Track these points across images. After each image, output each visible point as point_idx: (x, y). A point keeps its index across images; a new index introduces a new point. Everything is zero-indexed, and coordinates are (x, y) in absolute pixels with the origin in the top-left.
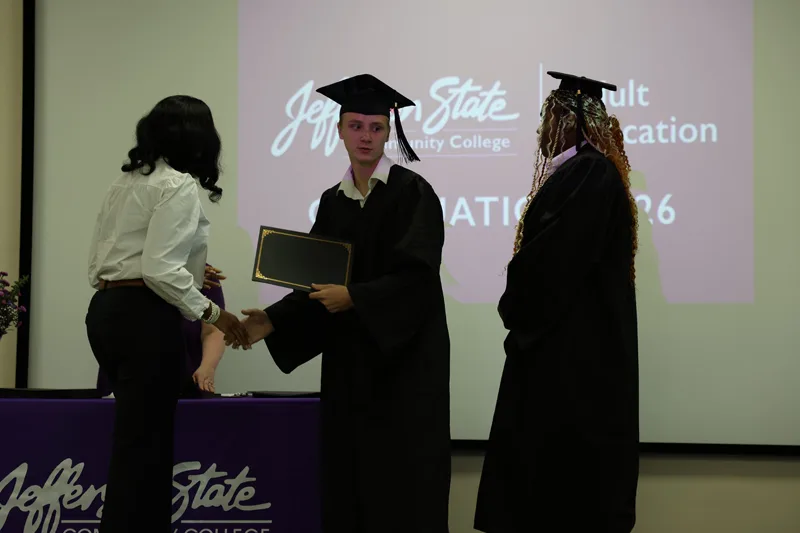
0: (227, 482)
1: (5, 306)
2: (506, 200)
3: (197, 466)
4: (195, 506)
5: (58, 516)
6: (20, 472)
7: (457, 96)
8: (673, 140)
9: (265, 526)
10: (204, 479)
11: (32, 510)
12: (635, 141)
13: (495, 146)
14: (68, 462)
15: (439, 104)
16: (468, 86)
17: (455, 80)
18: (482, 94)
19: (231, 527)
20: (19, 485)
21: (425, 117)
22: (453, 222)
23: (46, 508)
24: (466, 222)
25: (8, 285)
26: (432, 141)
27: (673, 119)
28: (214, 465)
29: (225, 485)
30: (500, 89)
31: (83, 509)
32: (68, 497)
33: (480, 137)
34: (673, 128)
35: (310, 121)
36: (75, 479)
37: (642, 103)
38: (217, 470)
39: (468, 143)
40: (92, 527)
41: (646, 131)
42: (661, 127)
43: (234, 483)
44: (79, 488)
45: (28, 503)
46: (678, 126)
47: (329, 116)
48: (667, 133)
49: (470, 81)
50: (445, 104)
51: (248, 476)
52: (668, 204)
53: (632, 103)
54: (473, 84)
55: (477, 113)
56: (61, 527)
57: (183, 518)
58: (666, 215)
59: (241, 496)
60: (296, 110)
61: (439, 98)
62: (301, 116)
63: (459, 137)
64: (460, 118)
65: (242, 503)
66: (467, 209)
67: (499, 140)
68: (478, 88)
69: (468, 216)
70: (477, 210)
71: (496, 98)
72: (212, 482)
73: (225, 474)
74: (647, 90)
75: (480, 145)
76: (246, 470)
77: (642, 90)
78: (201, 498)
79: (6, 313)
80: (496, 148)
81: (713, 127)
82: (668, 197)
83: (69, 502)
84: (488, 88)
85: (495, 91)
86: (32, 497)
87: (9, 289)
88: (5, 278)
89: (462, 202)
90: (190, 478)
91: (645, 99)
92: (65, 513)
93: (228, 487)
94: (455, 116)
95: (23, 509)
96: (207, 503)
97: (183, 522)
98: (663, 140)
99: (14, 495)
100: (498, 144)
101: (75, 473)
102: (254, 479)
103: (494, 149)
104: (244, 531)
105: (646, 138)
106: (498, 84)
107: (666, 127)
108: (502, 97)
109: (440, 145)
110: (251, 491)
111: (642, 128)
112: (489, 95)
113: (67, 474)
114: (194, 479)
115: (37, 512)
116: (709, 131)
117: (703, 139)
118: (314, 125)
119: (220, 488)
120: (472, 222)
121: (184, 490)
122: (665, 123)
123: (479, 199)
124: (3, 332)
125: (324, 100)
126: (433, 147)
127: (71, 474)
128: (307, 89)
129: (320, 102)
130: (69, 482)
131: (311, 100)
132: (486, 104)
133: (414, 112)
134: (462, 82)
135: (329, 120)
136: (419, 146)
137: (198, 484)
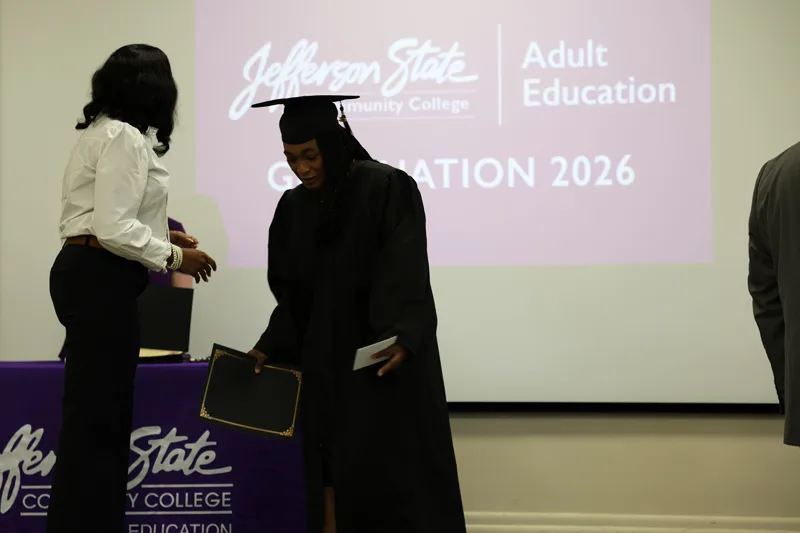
0: (188, 446)
3: (157, 431)
4: (155, 470)
5: (18, 483)
7: (415, 59)
8: (632, 100)
9: (226, 489)
10: (164, 443)
12: (593, 102)
13: (454, 108)
14: (27, 428)
15: (396, 66)
16: (427, 47)
17: (413, 42)
18: (440, 56)
19: (192, 491)
21: (384, 78)
23: (6, 474)
24: (426, 184)
26: (391, 103)
27: (632, 79)
28: (174, 430)
29: (184, 448)
30: (458, 50)
31: (44, 474)
32: (28, 463)
33: (439, 100)
34: (632, 87)
35: (268, 84)
36: (35, 445)
37: (605, 64)
38: (178, 434)
39: (427, 105)
41: (604, 91)
42: (620, 87)
43: (195, 447)
44: (39, 454)
46: (637, 85)
47: (286, 79)
48: (625, 94)
49: (428, 42)
50: (404, 65)
51: (208, 440)
52: (628, 164)
53: (590, 63)
54: (433, 45)
55: (437, 74)
56: (22, 493)
57: (143, 482)
58: (625, 176)
59: (201, 460)
60: (253, 74)
61: (397, 60)
62: (259, 79)
63: (418, 99)
64: (420, 81)
65: (202, 467)
66: (426, 171)
67: (458, 102)
68: (436, 50)
69: (428, 179)
70: (437, 172)
71: (454, 59)
72: (173, 446)
73: (185, 438)
74: (606, 50)
75: (439, 108)
76: (207, 434)
77: (600, 50)
78: (162, 463)
80: (455, 110)
81: (672, 87)
82: (627, 157)
83: (29, 469)
84: (446, 49)
85: (454, 51)
89: (422, 164)
90: (150, 442)
91: (604, 60)
92: (25, 479)
93: (188, 452)
94: (414, 78)
96: (168, 467)
97: (143, 486)
98: (622, 101)
100: (458, 106)
101: (33, 440)
102: (215, 443)
103: (453, 111)
104: (203, 497)
105: (605, 98)
106: (456, 45)
107: (625, 87)
108: (461, 58)
109: (399, 107)
110: (212, 455)
111: (601, 88)
112: (448, 56)
113: (26, 440)
114: (154, 444)
116: (667, 91)
117: (662, 99)
118: (272, 89)
119: (180, 452)
120: (432, 185)
121: (144, 454)
122: (624, 83)
123: (438, 162)
125: (283, 61)
126: (392, 109)
127: (30, 440)
128: (264, 52)
129: (278, 65)
130: (29, 448)
131: (269, 62)
132: (445, 65)
133: (372, 74)
134: (420, 44)
135: (287, 83)
136: (378, 108)
137: (159, 448)
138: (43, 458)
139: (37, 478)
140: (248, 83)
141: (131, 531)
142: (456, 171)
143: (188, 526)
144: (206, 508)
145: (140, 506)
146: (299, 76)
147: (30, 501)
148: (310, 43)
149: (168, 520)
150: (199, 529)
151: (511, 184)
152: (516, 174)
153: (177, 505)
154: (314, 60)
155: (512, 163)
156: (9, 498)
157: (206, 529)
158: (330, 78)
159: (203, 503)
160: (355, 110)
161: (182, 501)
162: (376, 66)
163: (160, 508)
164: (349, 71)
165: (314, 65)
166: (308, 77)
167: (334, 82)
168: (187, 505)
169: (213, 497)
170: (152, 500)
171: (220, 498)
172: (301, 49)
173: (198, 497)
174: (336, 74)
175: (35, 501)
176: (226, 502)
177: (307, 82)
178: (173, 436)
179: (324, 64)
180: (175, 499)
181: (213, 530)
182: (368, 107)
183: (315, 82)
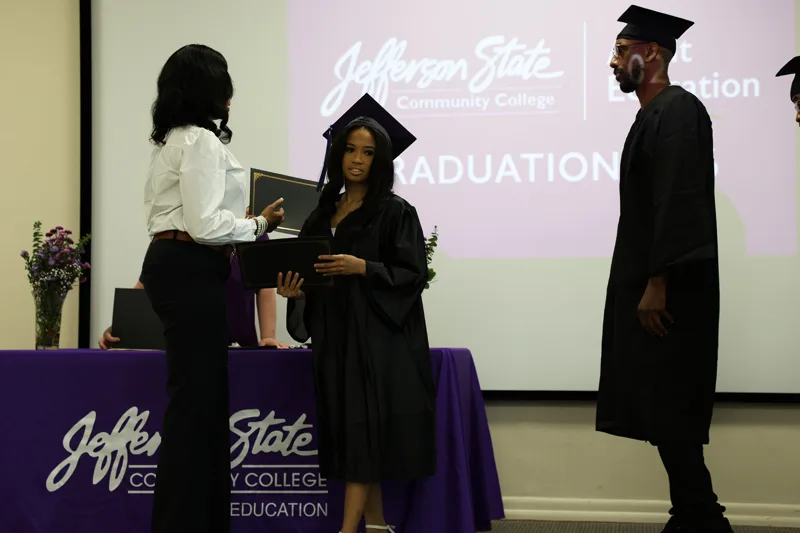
0: (285, 428)
1: (71, 262)
2: (551, 157)
3: (256, 413)
4: (255, 451)
5: (125, 462)
6: (89, 420)
7: (502, 55)
8: (716, 95)
10: (263, 426)
11: (101, 455)
13: (540, 103)
14: (134, 410)
15: (483, 63)
16: (513, 45)
17: (500, 39)
18: (526, 53)
19: (289, 471)
20: (88, 432)
21: (471, 74)
22: (498, 180)
23: (114, 454)
24: (511, 178)
25: (72, 243)
26: (478, 99)
27: (716, 75)
28: (273, 413)
29: (282, 431)
30: (545, 47)
31: (149, 454)
32: (135, 443)
33: (525, 96)
34: (716, 83)
35: (357, 81)
36: (141, 427)
37: (689, 60)
38: (276, 417)
39: (513, 101)
41: (688, 86)
42: (704, 82)
43: (292, 429)
44: (145, 435)
45: (97, 450)
46: (721, 81)
47: (377, 76)
48: (709, 89)
49: (515, 40)
50: (491, 62)
51: (305, 423)
54: (518, 43)
55: (522, 70)
56: (129, 472)
57: (243, 463)
59: (299, 442)
60: (344, 72)
61: (484, 57)
62: (350, 76)
63: (504, 95)
64: (506, 76)
65: (300, 448)
66: (512, 166)
67: (543, 97)
68: (523, 47)
69: (514, 173)
70: (522, 167)
71: (540, 56)
72: (271, 429)
73: (283, 421)
74: (690, 46)
75: (525, 103)
76: (304, 417)
77: (685, 46)
78: (261, 444)
79: (71, 270)
80: (541, 105)
81: (756, 82)
83: (136, 448)
85: (540, 49)
86: (100, 444)
87: (74, 247)
88: (69, 236)
89: (507, 159)
90: (250, 424)
91: (688, 56)
92: (132, 459)
93: (286, 434)
94: (501, 74)
95: (93, 454)
96: (266, 448)
97: (244, 466)
98: (706, 96)
99: (84, 441)
100: (543, 102)
101: (141, 421)
102: (311, 426)
103: (539, 107)
104: (300, 477)
106: (542, 42)
107: (709, 82)
108: (545, 55)
109: (486, 103)
110: (309, 437)
111: (685, 83)
112: (534, 53)
113: (133, 421)
114: (254, 426)
115: (106, 458)
116: (751, 86)
117: (746, 94)
118: (362, 85)
119: (278, 434)
120: (518, 179)
121: (244, 436)
122: (707, 79)
123: (524, 156)
124: (69, 288)
125: (372, 61)
126: (479, 105)
127: (136, 422)
128: (355, 50)
129: (368, 63)
130: (135, 429)
131: (361, 59)
132: (531, 62)
133: (460, 70)
134: (507, 41)
135: (377, 81)
136: (465, 104)
137: (257, 431)
138: (149, 439)
139: (144, 458)
140: (338, 82)
141: (232, 509)
142: (541, 165)
143: (286, 505)
144: (303, 487)
145: (241, 485)
146: (388, 73)
147: (137, 480)
148: (399, 41)
149: (267, 498)
150: (296, 507)
151: (596, 177)
152: (601, 169)
153: (276, 485)
154: (402, 59)
155: (597, 158)
156: (117, 477)
157: (303, 508)
158: (418, 75)
159: (300, 482)
160: (443, 106)
161: (280, 481)
162: (463, 63)
163: (259, 487)
164: (437, 69)
165: (403, 63)
166: (396, 75)
167: (423, 78)
168: (285, 485)
169: (309, 477)
170: (252, 480)
171: (316, 478)
172: (390, 47)
173: (296, 477)
174: (423, 70)
175: (141, 480)
176: (322, 482)
177: (395, 80)
178: (271, 419)
179: (414, 61)
180: (274, 479)
181: (310, 510)
182: (455, 103)
183: (404, 80)
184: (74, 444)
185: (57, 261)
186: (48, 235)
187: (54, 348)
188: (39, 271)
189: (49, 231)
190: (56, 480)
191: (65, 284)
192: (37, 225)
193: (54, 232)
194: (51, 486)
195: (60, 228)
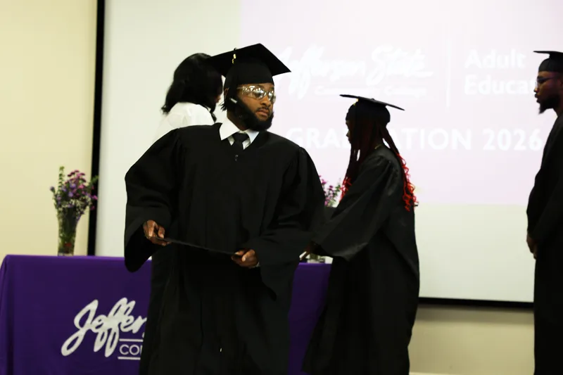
1: (84, 195)
2: (423, 131)
5: (117, 337)
6: (93, 306)
11: (100, 331)
12: (514, 92)
14: (124, 300)
15: (377, 64)
16: (398, 53)
17: (390, 48)
20: (92, 315)
23: (109, 331)
25: (84, 181)
30: (421, 54)
31: (135, 331)
32: (124, 324)
36: (129, 312)
40: (138, 344)
41: (522, 85)
44: (132, 318)
45: (98, 327)
49: (400, 49)
50: (382, 64)
53: (513, 65)
55: (404, 70)
56: (119, 344)
58: (536, 144)
61: (378, 61)
63: (391, 87)
67: (419, 90)
71: (417, 61)
74: (524, 56)
77: (520, 56)
79: (84, 200)
82: (537, 131)
83: (125, 327)
85: (417, 55)
86: (100, 323)
87: (86, 184)
88: (84, 177)
91: (523, 63)
92: (122, 335)
94: (389, 73)
95: (95, 331)
99: (89, 321)
101: (128, 309)
103: (416, 96)
105: (523, 90)
108: (421, 60)
109: (378, 92)
111: (520, 83)
112: (413, 59)
113: (123, 308)
115: (104, 333)
123: (403, 130)
124: (82, 213)
125: (299, 60)
127: (125, 309)
128: (287, 52)
129: (296, 61)
130: (125, 313)
132: (410, 65)
133: (360, 69)
142: (416, 138)
146: (310, 69)
147: (125, 350)
148: (318, 47)
151: (454, 147)
152: (458, 141)
154: (320, 59)
155: (455, 133)
156: (111, 347)
162: (363, 64)
166: (316, 71)
167: (334, 74)
175: (128, 350)
184: (82, 323)
185: (74, 194)
186: (69, 176)
187: (70, 255)
188: (62, 200)
189: (69, 173)
190: (69, 347)
191: (79, 210)
192: (62, 168)
193: (73, 173)
194: (65, 352)
195: (77, 171)
